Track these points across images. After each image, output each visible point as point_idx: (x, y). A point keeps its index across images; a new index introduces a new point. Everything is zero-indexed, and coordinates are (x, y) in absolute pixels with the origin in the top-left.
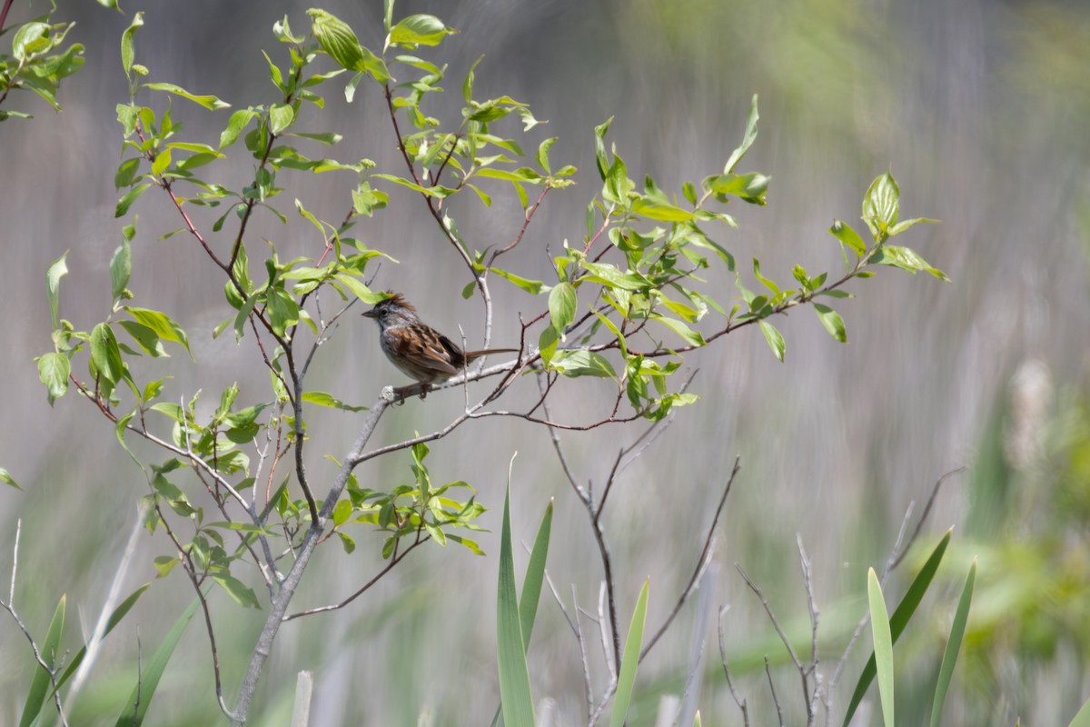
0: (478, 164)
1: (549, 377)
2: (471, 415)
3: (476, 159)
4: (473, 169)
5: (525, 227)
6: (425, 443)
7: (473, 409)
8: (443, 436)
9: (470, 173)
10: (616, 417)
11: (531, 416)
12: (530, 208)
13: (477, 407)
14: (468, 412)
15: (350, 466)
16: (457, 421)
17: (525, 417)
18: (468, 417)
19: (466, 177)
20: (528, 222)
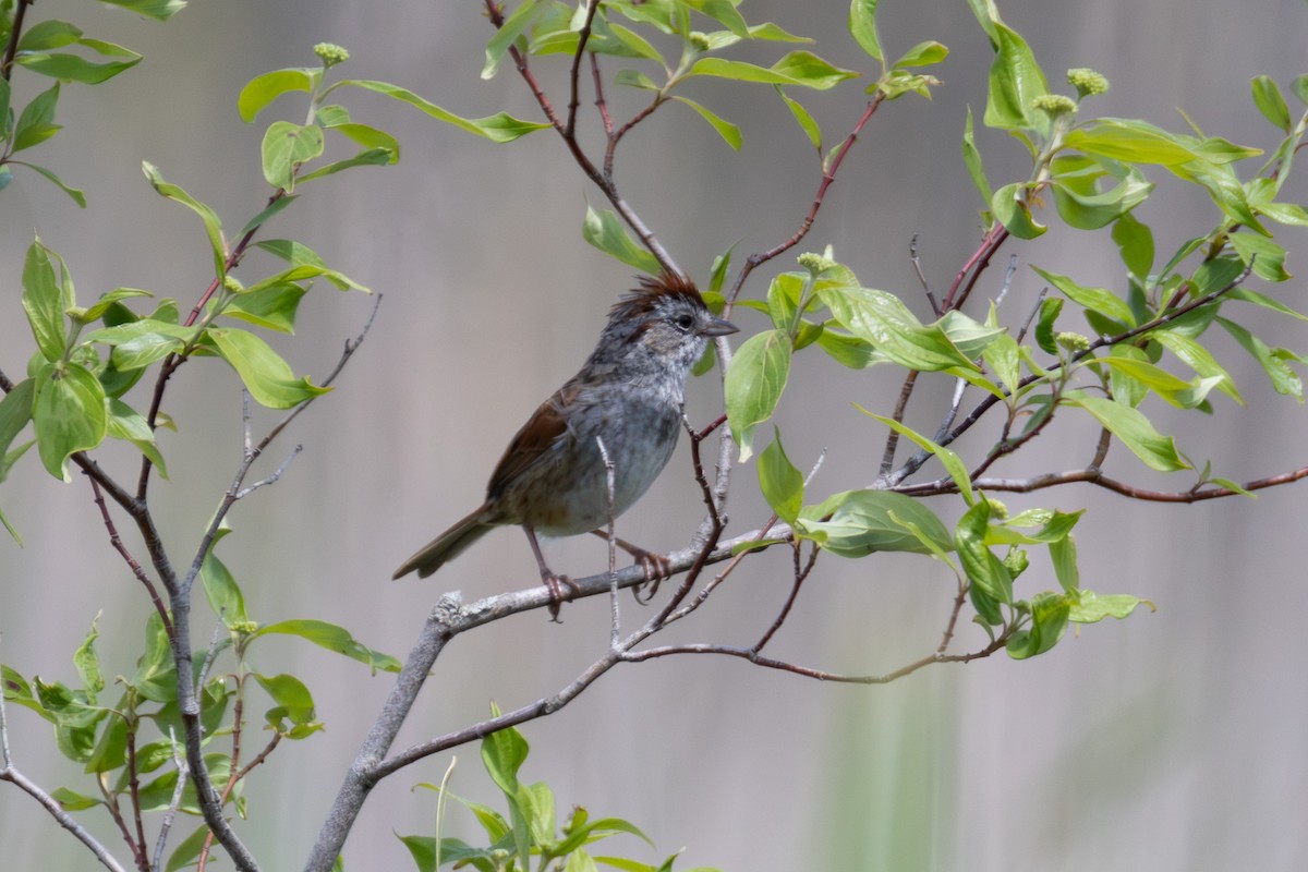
0: (702, 47)
1: (797, 554)
2: (625, 654)
3: (694, 34)
4: (687, 58)
5: (822, 194)
6: (514, 727)
7: (629, 640)
8: (557, 707)
9: (680, 70)
10: (948, 653)
11: (762, 654)
12: (835, 150)
13: (638, 634)
14: (618, 647)
15: (359, 787)
16: (591, 670)
17: (746, 656)
18: (618, 659)
19: (674, 77)
20: (828, 182)
